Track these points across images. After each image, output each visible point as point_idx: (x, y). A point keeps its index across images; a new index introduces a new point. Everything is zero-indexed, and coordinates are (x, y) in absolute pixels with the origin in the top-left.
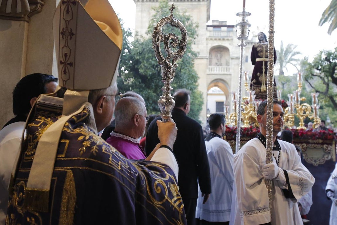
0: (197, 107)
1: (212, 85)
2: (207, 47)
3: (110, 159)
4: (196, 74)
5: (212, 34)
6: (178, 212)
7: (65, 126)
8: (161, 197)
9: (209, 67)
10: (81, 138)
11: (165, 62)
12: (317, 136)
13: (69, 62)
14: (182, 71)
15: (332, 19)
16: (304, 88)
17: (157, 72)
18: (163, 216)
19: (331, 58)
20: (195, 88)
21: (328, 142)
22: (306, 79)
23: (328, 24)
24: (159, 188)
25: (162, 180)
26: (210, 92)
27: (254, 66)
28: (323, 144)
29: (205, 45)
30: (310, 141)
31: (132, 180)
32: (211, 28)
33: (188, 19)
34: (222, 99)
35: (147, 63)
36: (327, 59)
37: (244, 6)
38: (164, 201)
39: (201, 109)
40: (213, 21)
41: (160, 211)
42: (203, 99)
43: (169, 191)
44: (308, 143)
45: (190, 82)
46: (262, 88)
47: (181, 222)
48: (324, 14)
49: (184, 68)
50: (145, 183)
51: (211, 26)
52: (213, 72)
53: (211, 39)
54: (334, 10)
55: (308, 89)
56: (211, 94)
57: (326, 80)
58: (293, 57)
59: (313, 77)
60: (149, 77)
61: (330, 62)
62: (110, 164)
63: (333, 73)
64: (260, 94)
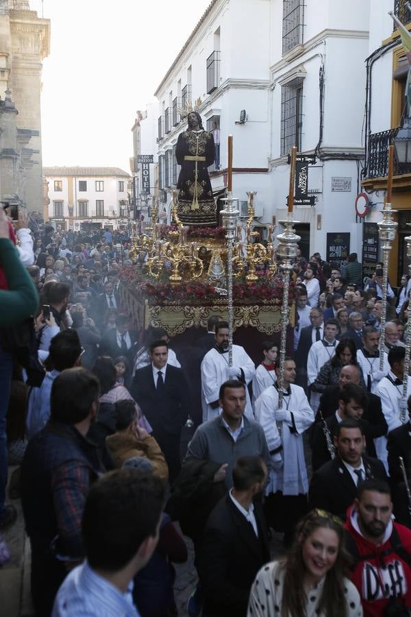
27: (181, 168)
30: (265, 301)
44: (261, 304)
46: (192, 206)
64: (190, 213)
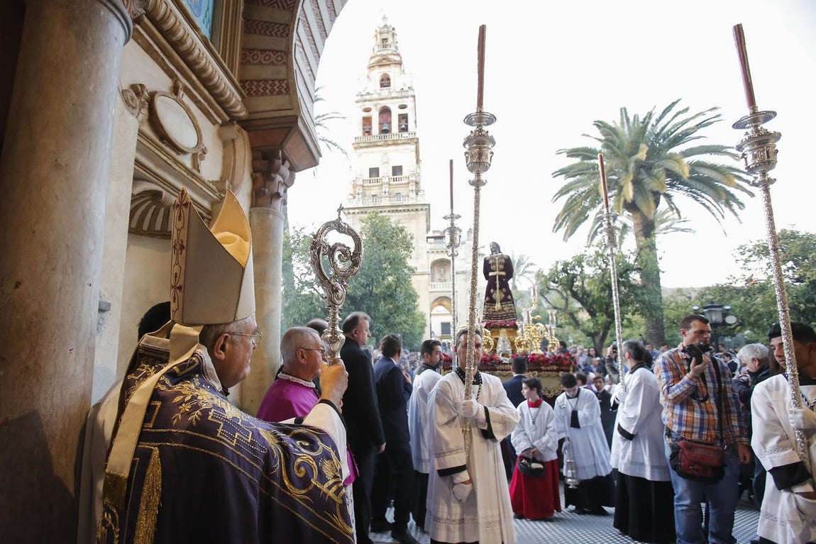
0: (418, 330)
1: (436, 303)
2: (428, 261)
3: (220, 430)
4: (414, 292)
5: (433, 246)
6: (335, 502)
7: (159, 381)
8: (305, 482)
9: (431, 283)
10: (178, 399)
11: (329, 282)
12: (551, 362)
13: (178, 286)
14: (399, 289)
15: (568, 224)
16: (540, 304)
17: (368, 292)
18: (309, 510)
19: (569, 268)
20: (415, 308)
21: (564, 368)
22: (542, 294)
23: (563, 230)
24: (302, 469)
25: (310, 457)
26: (434, 312)
27: (487, 281)
28: (558, 371)
29: (426, 258)
30: (543, 368)
31: (256, 460)
32: (432, 240)
33: (402, 230)
34: (449, 319)
35: (355, 282)
36: (564, 270)
37: (452, 207)
38: (310, 488)
39: (424, 332)
40: (434, 232)
41: (303, 504)
42: (425, 320)
43: (321, 472)
44: (540, 370)
45: (407, 302)
46: (496, 307)
47: (340, 517)
48: (557, 220)
49: (399, 286)
50: (278, 463)
51: (432, 237)
52: (436, 290)
53: (433, 252)
54: (568, 214)
55: (545, 305)
56: (435, 315)
57: (565, 294)
58: (526, 269)
59: (550, 291)
60: (359, 298)
61: (568, 273)
62: (218, 438)
63: (572, 285)
64: (494, 313)
